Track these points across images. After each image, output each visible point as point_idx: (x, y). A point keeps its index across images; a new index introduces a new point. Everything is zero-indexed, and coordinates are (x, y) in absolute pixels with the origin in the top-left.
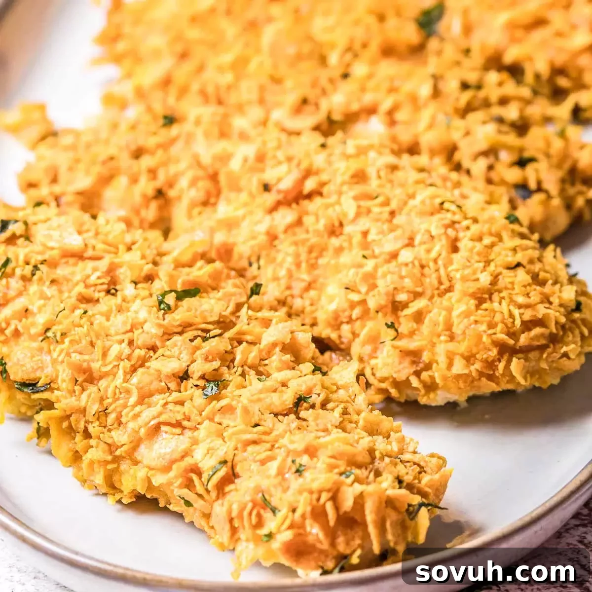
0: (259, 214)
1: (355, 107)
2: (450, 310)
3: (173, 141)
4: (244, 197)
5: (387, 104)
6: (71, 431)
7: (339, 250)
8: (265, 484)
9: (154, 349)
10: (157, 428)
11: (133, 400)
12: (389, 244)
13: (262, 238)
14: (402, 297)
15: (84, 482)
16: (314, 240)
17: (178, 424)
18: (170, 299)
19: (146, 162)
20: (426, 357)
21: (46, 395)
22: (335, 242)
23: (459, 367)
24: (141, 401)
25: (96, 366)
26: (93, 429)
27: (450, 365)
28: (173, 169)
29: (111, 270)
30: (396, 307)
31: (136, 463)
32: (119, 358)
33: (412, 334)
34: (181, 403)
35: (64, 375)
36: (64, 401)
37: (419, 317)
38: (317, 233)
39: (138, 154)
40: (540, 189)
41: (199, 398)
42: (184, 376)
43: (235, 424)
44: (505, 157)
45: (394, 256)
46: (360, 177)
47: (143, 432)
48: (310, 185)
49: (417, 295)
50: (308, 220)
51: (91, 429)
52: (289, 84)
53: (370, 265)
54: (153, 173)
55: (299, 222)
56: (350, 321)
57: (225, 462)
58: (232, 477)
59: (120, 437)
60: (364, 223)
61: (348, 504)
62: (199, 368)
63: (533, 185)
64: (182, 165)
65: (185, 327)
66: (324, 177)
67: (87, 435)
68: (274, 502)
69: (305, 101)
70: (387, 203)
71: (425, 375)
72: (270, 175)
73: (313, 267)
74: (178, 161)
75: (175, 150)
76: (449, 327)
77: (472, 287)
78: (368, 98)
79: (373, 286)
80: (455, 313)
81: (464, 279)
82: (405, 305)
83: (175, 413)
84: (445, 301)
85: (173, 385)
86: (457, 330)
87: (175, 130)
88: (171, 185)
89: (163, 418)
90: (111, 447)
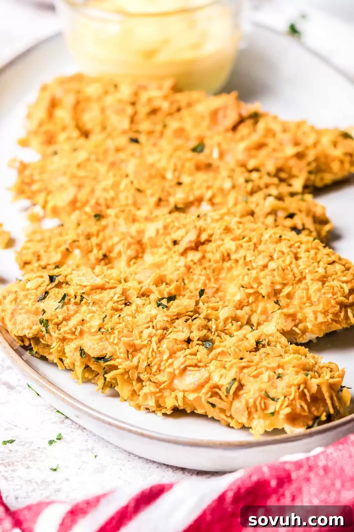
0: (176, 257)
1: (191, 198)
2: (307, 290)
3: (104, 228)
4: (162, 250)
5: (208, 195)
6: (129, 381)
7: (230, 269)
8: (264, 386)
9: (166, 329)
10: (185, 369)
11: (165, 357)
12: (261, 261)
13: (183, 270)
14: (278, 287)
15: (139, 407)
16: (215, 265)
17: (196, 366)
18: (164, 302)
19: (94, 241)
20: (299, 316)
21: (111, 363)
22: (227, 265)
23: (321, 318)
24: (170, 357)
25: (138, 342)
26: (144, 376)
27: (316, 318)
28: (110, 243)
29: (124, 292)
30: (277, 293)
31: (173, 390)
32: (150, 336)
33: (288, 305)
34: (195, 354)
35: (121, 351)
36: (123, 364)
37: (289, 296)
38: (216, 262)
39: (89, 237)
40: (304, 229)
41: (202, 350)
42: (189, 341)
43: (230, 360)
44: (281, 214)
45: (265, 266)
46: (227, 230)
47: (177, 372)
48: (204, 237)
49: (284, 285)
50: (209, 255)
51: (142, 376)
52: (149, 192)
53: (254, 273)
54: (99, 246)
55: (204, 257)
56: (248, 304)
57: (235, 380)
58: (241, 387)
59: (162, 378)
60: (241, 253)
61: (314, 389)
62: (196, 335)
63: (300, 227)
64: (116, 239)
65: (178, 316)
66: (210, 232)
67: (139, 380)
68: (272, 395)
69: (160, 200)
70: (250, 240)
71: (301, 326)
72: (175, 236)
73: (217, 280)
74: (111, 237)
75: (108, 232)
76: (309, 298)
77: (317, 276)
78: (198, 193)
79: (260, 284)
80: (311, 291)
81: (310, 272)
82: (280, 291)
83: (193, 360)
84: (302, 285)
85: (185, 346)
86: (314, 299)
87: (104, 222)
88: (110, 251)
89: (188, 363)
90: (157, 384)
